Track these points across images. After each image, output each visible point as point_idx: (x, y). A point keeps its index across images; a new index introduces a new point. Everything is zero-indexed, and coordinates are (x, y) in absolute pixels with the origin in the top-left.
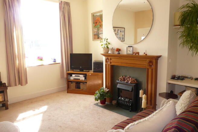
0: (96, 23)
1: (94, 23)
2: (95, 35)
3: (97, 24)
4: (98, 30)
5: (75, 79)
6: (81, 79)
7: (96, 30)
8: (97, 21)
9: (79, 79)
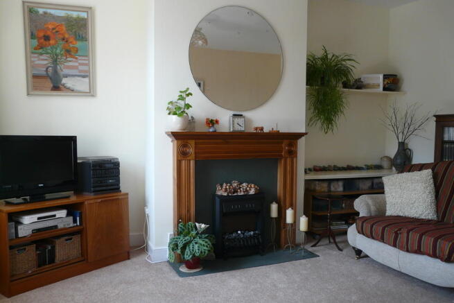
0: (47, 38)
1: (33, 36)
2: (35, 77)
3: (52, 42)
4: (55, 62)
5: (39, 230)
6: (61, 226)
7: (43, 61)
8: (49, 33)
9: (56, 226)
